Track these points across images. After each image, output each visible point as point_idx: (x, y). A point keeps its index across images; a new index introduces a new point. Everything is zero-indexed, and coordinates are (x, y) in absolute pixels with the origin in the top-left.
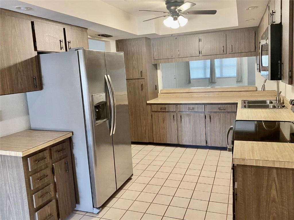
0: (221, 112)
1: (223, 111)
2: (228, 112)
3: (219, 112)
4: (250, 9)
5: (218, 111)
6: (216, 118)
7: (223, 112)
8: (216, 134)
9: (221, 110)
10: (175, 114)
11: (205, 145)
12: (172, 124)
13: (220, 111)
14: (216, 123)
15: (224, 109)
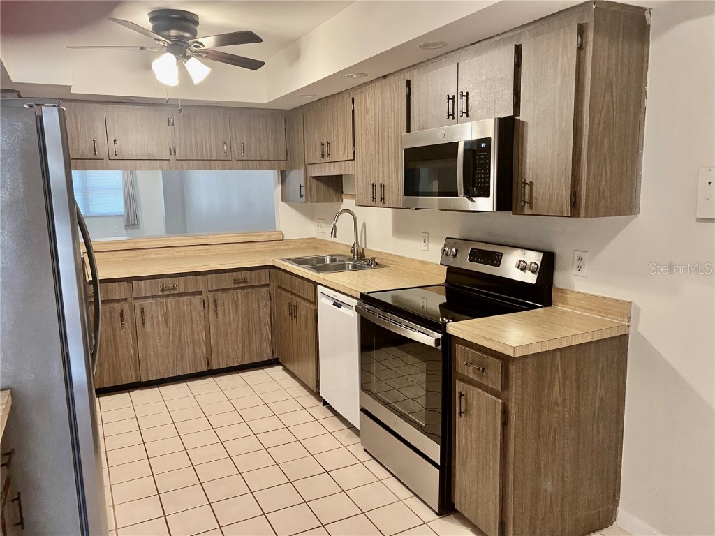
0: (238, 288)
1: (242, 285)
2: (252, 287)
3: (233, 289)
4: (354, 76)
5: (233, 286)
6: (229, 303)
7: (242, 288)
8: (229, 338)
9: (238, 283)
10: (126, 306)
11: (205, 369)
12: (118, 333)
13: (236, 286)
14: (229, 313)
15: (245, 281)
